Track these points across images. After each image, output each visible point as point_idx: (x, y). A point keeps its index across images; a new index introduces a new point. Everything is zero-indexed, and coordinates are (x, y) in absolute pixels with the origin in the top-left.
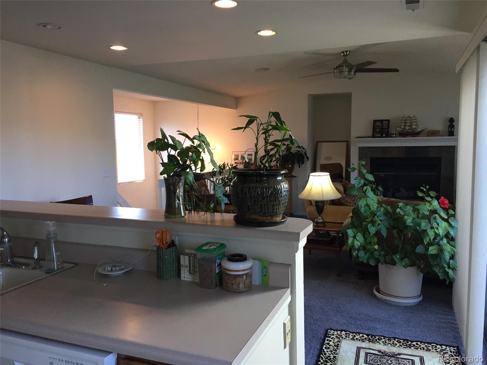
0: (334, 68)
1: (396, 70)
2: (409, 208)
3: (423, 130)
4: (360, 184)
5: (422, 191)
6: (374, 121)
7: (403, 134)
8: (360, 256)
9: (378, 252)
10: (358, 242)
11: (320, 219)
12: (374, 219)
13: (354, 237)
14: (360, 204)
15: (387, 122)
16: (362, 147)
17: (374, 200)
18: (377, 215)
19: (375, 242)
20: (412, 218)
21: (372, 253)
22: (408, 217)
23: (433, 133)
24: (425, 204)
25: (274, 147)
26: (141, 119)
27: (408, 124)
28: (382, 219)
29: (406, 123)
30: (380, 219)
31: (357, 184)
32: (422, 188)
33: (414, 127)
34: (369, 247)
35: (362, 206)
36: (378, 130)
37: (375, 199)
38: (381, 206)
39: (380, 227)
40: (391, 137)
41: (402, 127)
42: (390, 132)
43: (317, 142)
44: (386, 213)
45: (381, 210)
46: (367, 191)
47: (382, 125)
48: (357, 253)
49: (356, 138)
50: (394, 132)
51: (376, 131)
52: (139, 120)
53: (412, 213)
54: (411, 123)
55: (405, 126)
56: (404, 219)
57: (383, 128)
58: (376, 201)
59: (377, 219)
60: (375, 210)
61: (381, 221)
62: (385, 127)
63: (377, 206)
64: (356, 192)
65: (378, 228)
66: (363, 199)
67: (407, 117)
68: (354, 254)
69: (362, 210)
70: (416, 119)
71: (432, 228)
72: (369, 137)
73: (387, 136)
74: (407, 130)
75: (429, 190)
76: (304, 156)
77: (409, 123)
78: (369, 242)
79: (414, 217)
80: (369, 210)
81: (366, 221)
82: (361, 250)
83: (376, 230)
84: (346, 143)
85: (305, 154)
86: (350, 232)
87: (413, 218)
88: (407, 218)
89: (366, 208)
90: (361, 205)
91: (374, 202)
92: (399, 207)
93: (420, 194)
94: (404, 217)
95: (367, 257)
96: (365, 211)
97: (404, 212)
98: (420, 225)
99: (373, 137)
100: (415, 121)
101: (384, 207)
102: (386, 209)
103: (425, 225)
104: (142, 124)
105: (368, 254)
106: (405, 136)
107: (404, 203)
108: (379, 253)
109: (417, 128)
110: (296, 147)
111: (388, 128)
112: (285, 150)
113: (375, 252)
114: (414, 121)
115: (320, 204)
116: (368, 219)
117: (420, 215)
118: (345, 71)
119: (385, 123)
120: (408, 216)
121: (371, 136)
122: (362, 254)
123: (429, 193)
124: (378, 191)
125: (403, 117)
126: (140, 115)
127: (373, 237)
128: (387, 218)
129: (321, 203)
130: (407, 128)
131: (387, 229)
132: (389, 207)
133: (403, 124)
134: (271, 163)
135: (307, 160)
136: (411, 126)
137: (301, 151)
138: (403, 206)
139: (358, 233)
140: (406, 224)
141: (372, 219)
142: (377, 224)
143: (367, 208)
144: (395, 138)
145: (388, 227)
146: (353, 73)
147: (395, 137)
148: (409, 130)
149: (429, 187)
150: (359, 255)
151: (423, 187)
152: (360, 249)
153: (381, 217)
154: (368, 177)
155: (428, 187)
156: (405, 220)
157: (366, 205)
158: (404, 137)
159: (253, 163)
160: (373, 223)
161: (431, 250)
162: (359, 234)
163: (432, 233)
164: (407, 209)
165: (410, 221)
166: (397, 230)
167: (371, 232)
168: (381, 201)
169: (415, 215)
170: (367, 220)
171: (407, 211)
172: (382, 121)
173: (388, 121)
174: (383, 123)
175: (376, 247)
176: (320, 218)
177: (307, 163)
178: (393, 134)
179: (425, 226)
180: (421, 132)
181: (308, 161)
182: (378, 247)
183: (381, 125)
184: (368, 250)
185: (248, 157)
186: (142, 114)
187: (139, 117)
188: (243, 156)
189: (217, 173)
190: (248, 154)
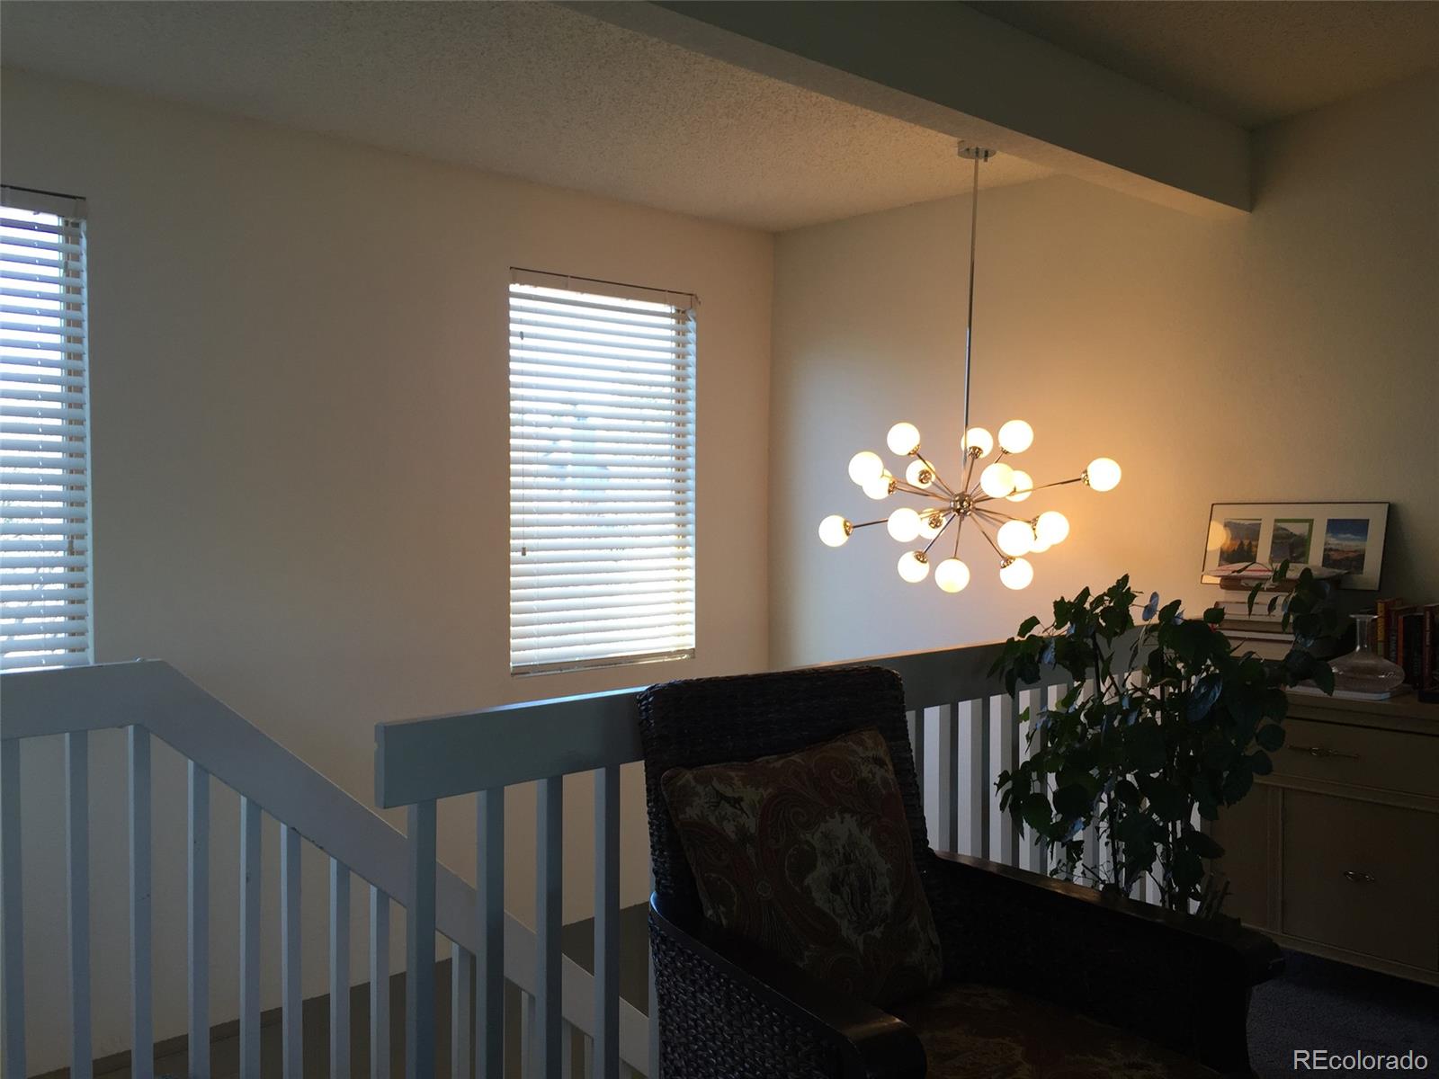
26: (692, 324)
104: (692, 349)
126: (686, 305)
159: (1376, 587)
185: (1334, 542)
186: (696, 298)
187: (678, 311)
188: (1292, 535)
189: (1049, 656)
190: (1330, 521)
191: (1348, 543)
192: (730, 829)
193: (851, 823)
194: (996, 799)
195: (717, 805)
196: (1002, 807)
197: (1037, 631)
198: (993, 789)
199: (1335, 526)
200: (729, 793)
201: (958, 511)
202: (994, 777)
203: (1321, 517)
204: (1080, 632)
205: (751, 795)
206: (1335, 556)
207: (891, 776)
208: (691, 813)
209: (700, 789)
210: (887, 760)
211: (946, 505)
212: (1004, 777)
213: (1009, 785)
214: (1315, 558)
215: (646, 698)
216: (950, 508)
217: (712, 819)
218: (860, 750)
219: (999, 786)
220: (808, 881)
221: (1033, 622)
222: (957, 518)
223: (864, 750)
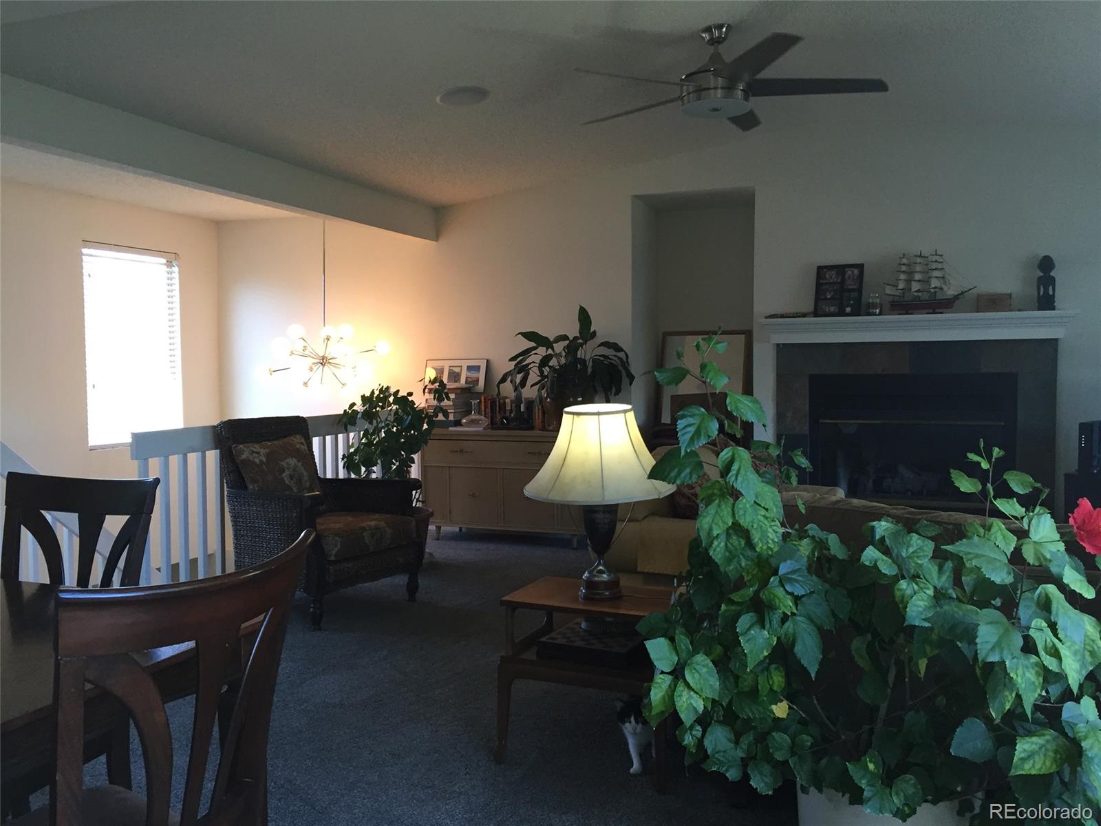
0: (681, 80)
1: (878, 86)
2: (918, 547)
3: (962, 293)
4: (699, 438)
5: (972, 471)
6: (820, 268)
7: (904, 306)
8: (709, 752)
9: (786, 736)
10: (692, 693)
11: (601, 572)
12: (764, 596)
13: (677, 673)
14: (706, 526)
15: (856, 272)
16: (783, 344)
17: (767, 510)
18: (780, 573)
19: (775, 688)
20: (931, 592)
21: (762, 738)
22: (916, 587)
23: (993, 303)
24: (988, 528)
25: (533, 344)
26: (176, 269)
27: (918, 277)
28: (799, 591)
29: (910, 273)
30: (791, 594)
31: (688, 436)
32: (973, 457)
33: (935, 283)
34: (747, 711)
35: (715, 533)
36: (832, 294)
37: (770, 505)
38: (802, 535)
39: (791, 630)
40: (869, 314)
41: (901, 286)
42: (863, 300)
43: (667, 334)
44: (821, 565)
45: (801, 549)
46: (735, 467)
47: (843, 280)
48: (699, 734)
49: (766, 317)
50: (878, 301)
51: (826, 299)
52: (169, 269)
53: (931, 569)
54: (927, 272)
55: (909, 281)
56: (898, 594)
57: (845, 287)
58: (777, 511)
59: (780, 592)
60: (776, 549)
61: (797, 599)
62: (851, 285)
63: (780, 535)
64: (688, 470)
65: (782, 632)
66: (717, 501)
67: (916, 256)
68: (686, 742)
69: (718, 552)
70: (941, 260)
71: (1029, 647)
72: (804, 315)
73: (857, 312)
74: (915, 294)
75: (1001, 466)
76: (620, 372)
77: (920, 272)
78: (746, 689)
79: (939, 585)
80: (749, 553)
81: (732, 602)
82: (719, 722)
83: (775, 639)
84: (743, 336)
85: (625, 364)
86: (659, 651)
87: (935, 588)
88: (909, 592)
89: (736, 541)
90: (711, 529)
91: (766, 518)
92: (878, 537)
93: (966, 485)
94: (897, 587)
95: (743, 755)
96: (731, 556)
97: (897, 561)
98: (970, 634)
99: (816, 314)
100: (940, 266)
101: (813, 537)
102: (821, 545)
103: (994, 639)
104: (176, 281)
105: (748, 739)
106: (910, 312)
107: (897, 519)
108: (793, 740)
109: (943, 286)
110: (599, 346)
111: (860, 290)
112: (563, 352)
113: (774, 734)
114: (934, 266)
115: (599, 517)
116: (742, 592)
117: (969, 578)
118: (716, 88)
119: (849, 272)
120: (915, 577)
121: (812, 313)
122: (718, 739)
123: (1005, 479)
124: (791, 470)
125: (904, 254)
126: (172, 258)
127: (767, 669)
128: (827, 586)
129: (604, 512)
130: (915, 286)
131: (824, 635)
132: (833, 540)
133: (902, 276)
134: (523, 391)
135: (628, 380)
136: (926, 281)
137: (610, 357)
138: (895, 535)
139: (695, 651)
140: (903, 618)
141: (757, 593)
142: (776, 617)
143: (736, 543)
144: (880, 317)
145: (826, 627)
146: (740, 94)
147: (880, 314)
148: (920, 294)
149: (1002, 453)
150: (706, 743)
151: (979, 454)
152: (712, 718)
153: (797, 581)
154: (737, 408)
155: (997, 452)
156: (902, 601)
157: (731, 531)
158: (907, 313)
159: (482, 391)
160: (761, 609)
161: (1023, 755)
162: (700, 658)
163: (1031, 675)
164: (911, 550)
165: (921, 603)
166: (869, 637)
167: (751, 652)
168: (802, 509)
169: (944, 578)
170: (736, 597)
171: (909, 557)
172: (841, 269)
173: (860, 267)
174: (843, 274)
175: (781, 710)
176: (601, 568)
177: (630, 392)
178: (874, 306)
179: (998, 645)
180: (956, 297)
181: (631, 384)
182: (790, 708)
183: (839, 280)
184: (748, 725)
185: (469, 374)
186: (178, 255)
187: (168, 261)
188: (455, 372)
189: (359, 416)
190: (468, 367)
191: (473, 375)
192: (257, 461)
193: (295, 460)
194: (341, 464)
195: (252, 454)
196: (344, 468)
197: (355, 408)
198: (340, 460)
199: (470, 368)
200: (255, 450)
201: (322, 364)
202: (340, 456)
203: (465, 364)
204: (371, 407)
205: (262, 451)
206: (469, 379)
207: (306, 448)
208: (244, 456)
209: (246, 449)
210: (305, 443)
211: (316, 361)
212: (344, 456)
213: (345, 460)
214: (463, 381)
215: (217, 427)
216: (318, 363)
217: (251, 458)
218: (295, 440)
219: (343, 459)
220: (283, 476)
221: (353, 404)
222: (321, 367)
223: (297, 440)
